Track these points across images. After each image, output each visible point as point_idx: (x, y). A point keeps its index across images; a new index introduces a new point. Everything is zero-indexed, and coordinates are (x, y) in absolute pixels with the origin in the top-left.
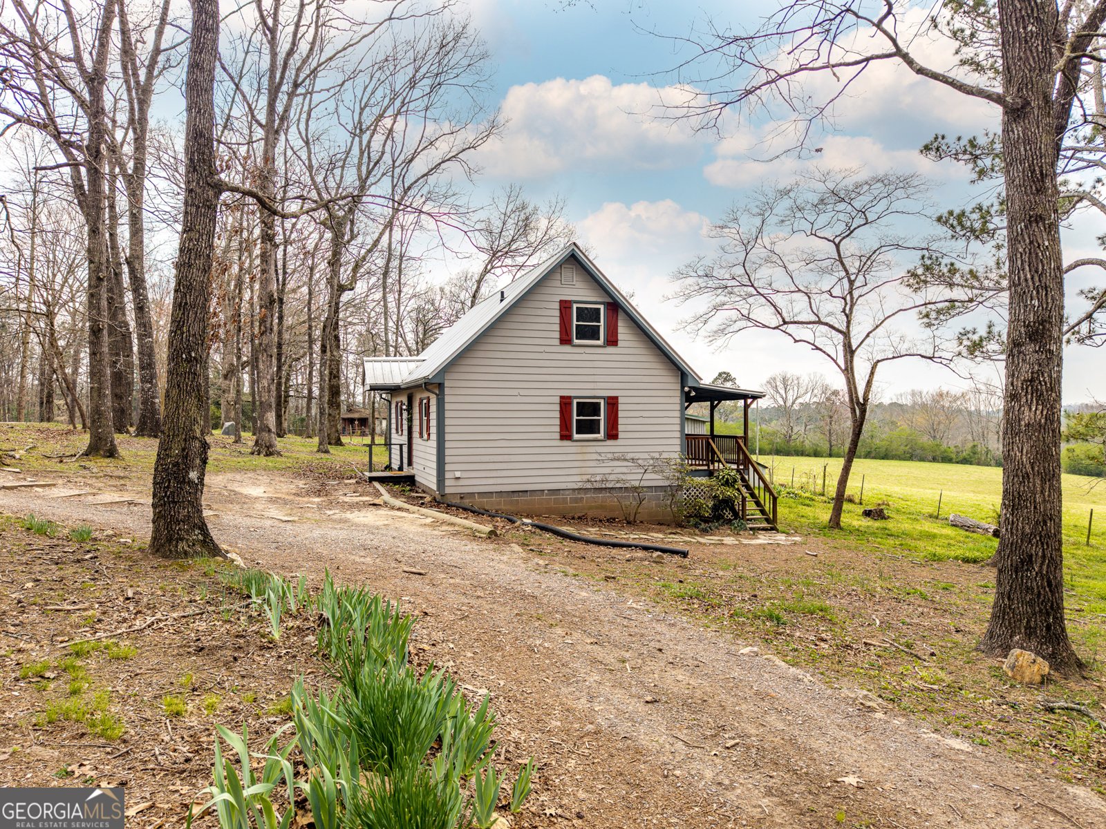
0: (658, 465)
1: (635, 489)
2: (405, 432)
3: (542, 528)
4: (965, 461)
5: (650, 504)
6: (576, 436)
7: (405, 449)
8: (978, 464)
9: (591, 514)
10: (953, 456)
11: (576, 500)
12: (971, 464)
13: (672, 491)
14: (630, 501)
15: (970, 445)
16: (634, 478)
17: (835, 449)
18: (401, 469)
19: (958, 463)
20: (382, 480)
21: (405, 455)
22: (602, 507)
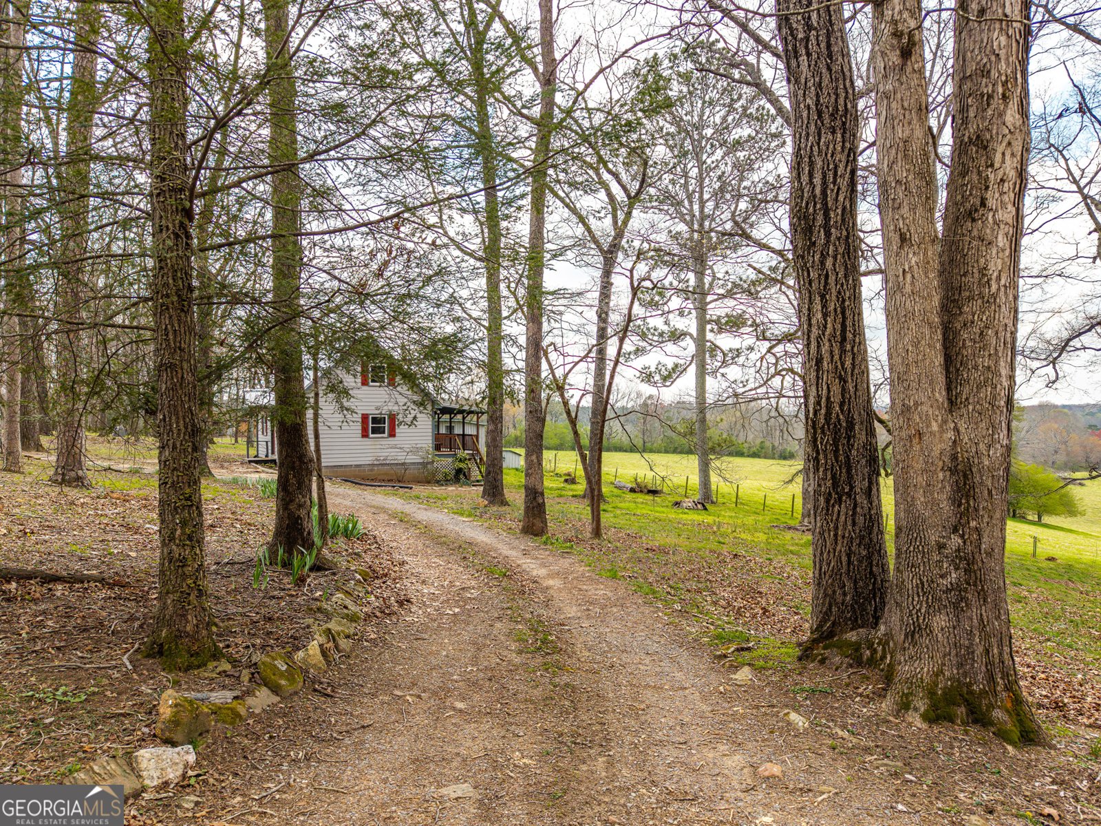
0: (415, 450)
1: (403, 464)
2: (269, 434)
3: (346, 481)
4: (755, 455)
5: (412, 471)
6: (371, 436)
7: (270, 444)
8: (765, 457)
9: (379, 477)
10: (745, 450)
11: (372, 470)
12: (759, 457)
13: (424, 465)
14: (400, 471)
15: (758, 441)
16: (401, 457)
17: (648, 445)
18: (267, 456)
19: (748, 456)
20: (257, 462)
21: (270, 448)
22: (386, 474)
